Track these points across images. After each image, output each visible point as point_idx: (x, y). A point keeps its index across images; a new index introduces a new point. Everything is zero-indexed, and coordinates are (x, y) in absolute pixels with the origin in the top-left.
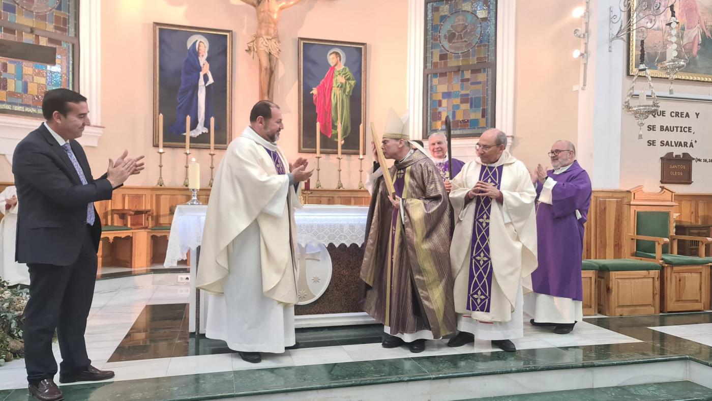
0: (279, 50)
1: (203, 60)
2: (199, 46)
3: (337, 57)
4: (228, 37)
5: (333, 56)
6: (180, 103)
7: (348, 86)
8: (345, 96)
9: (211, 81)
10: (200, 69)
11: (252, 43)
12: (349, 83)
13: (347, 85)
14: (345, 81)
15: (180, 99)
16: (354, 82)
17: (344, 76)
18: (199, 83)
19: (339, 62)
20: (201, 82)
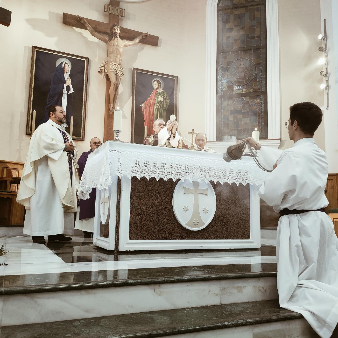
0: (123, 73)
1: (66, 76)
2: (65, 65)
3: (158, 84)
4: (86, 62)
5: (156, 82)
6: (48, 105)
7: (165, 104)
8: (163, 110)
9: (72, 91)
10: (64, 82)
11: (104, 67)
12: (166, 102)
13: (165, 102)
14: (163, 99)
15: (48, 102)
16: (169, 101)
17: (162, 97)
18: (63, 91)
19: (160, 87)
20: (65, 91)
